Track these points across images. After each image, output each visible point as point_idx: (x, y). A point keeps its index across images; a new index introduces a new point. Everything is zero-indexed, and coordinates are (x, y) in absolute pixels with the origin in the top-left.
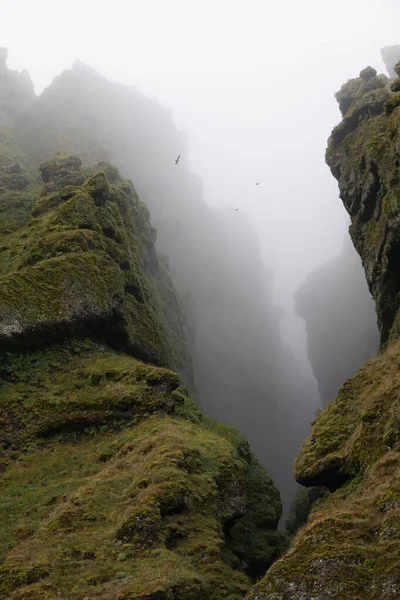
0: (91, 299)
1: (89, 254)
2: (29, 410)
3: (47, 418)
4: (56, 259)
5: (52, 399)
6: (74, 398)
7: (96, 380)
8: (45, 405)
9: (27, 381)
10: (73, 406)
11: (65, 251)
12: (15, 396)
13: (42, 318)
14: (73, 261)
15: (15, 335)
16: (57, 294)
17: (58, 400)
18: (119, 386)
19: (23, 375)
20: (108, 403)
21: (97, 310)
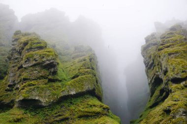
0: (90, 86)
1: (90, 75)
2: (76, 111)
3: (80, 114)
4: (83, 77)
5: (81, 109)
6: (86, 110)
7: (91, 106)
8: (80, 111)
9: (76, 104)
10: (86, 112)
11: (85, 74)
12: (73, 108)
13: (80, 91)
14: (86, 77)
15: (74, 94)
16: (83, 85)
17: (83, 110)
18: (96, 108)
19: (75, 103)
20: (94, 112)
21: (91, 89)
